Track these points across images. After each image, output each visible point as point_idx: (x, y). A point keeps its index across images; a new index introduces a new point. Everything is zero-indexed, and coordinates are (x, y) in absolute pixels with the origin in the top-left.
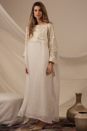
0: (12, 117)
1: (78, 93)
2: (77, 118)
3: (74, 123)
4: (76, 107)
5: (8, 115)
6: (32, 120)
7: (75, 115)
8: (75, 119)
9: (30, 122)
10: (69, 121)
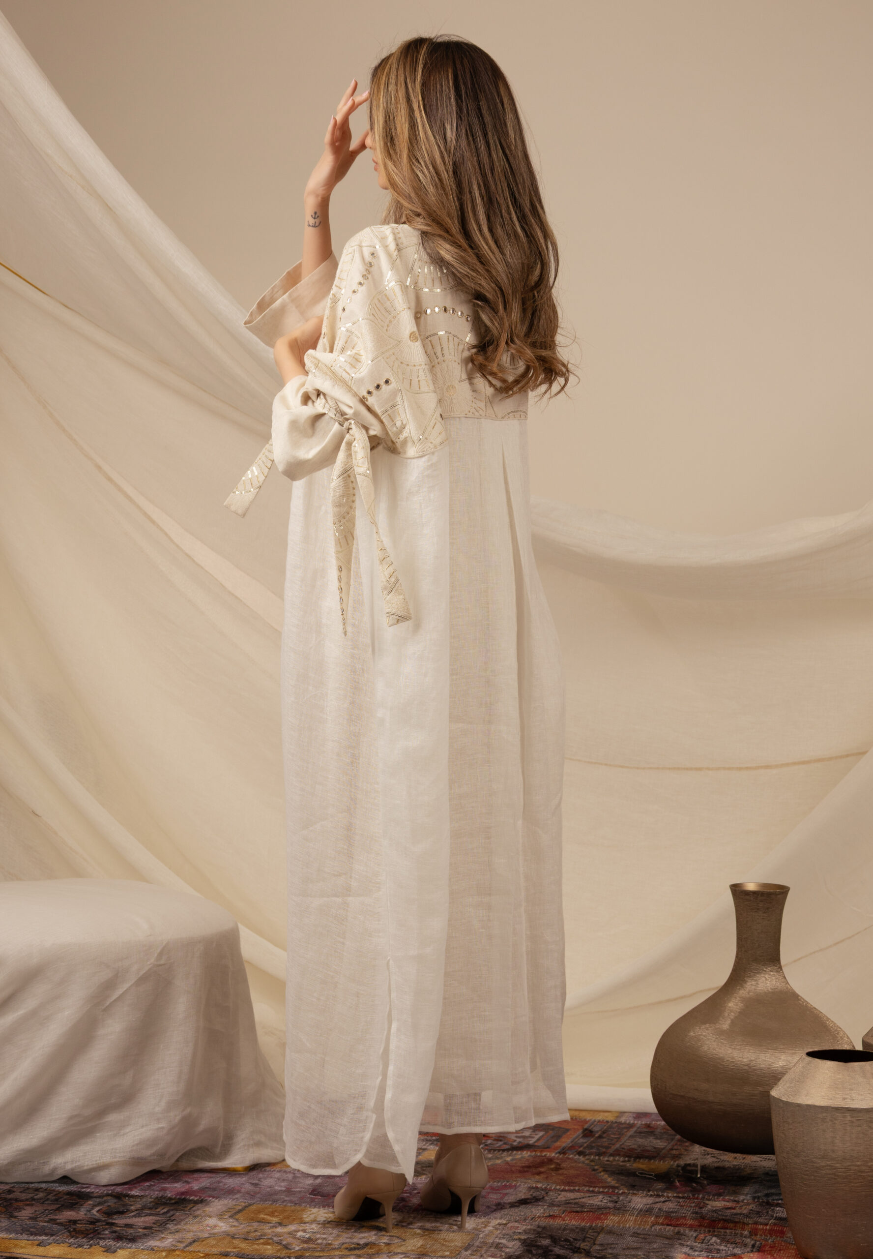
1: (751, 887)
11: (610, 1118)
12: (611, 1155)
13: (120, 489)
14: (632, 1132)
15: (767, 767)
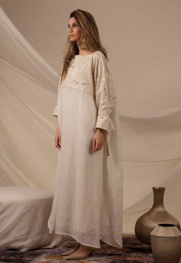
0: (28, 233)
1: (157, 188)
2: (155, 236)
3: (150, 245)
4: (153, 214)
5: (21, 229)
6: (69, 240)
7: (152, 229)
8: (151, 238)
9: (64, 244)
10: (139, 242)
11: (128, 236)
12: (128, 244)
13: (23, 102)
14: (132, 239)
15: (161, 161)
